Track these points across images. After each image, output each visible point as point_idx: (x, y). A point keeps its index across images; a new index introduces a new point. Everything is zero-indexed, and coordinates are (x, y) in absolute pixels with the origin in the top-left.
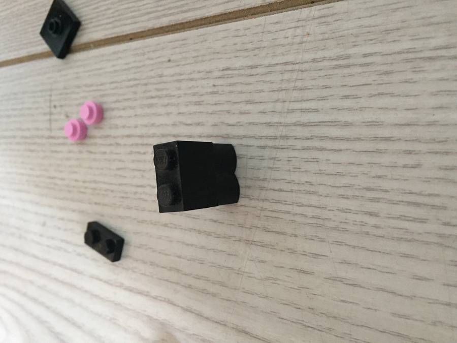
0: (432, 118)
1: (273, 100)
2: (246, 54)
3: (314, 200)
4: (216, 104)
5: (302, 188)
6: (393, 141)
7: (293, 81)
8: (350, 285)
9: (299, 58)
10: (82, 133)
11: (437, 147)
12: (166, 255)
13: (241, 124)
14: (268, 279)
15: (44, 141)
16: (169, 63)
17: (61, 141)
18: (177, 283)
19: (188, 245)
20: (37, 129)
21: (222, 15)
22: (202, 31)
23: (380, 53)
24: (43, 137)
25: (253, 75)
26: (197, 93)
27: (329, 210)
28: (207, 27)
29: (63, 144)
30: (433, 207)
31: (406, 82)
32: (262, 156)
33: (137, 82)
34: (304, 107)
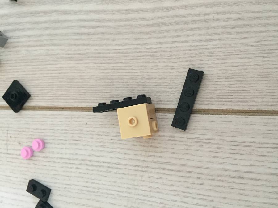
0: (207, 166)
1: (141, 150)
4: (112, 148)
5: (155, 190)
6: (193, 173)
7: (150, 143)
10: (31, 154)
11: (209, 177)
13: (125, 159)
15: (2, 155)
16: (86, 125)
23: (187, 137)
26: (102, 141)
27: (167, 200)
29: (16, 158)
33: (67, 131)
34: (155, 155)
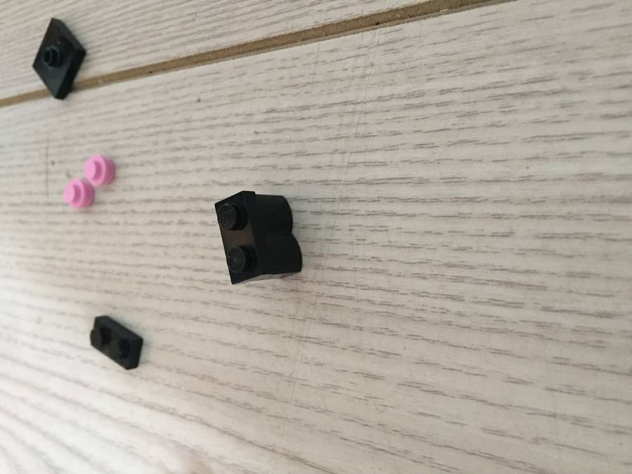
0: (526, 172)
1: (331, 151)
2: (296, 91)
3: (382, 281)
4: (258, 157)
5: (368, 266)
6: (479, 202)
7: (354, 126)
8: (429, 391)
9: (362, 95)
10: (87, 197)
11: (533, 210)
12: (197, 358)
13: (290, 182)
14: (326, 387)
15: (39, 209)
16: (198, 104)
17: (60, 209)
18: (211, 396)
19: (225, 344)
20: (30, 193)
21: (264, 40)
22: (239, 61)
23: (461, 88)
24: (37, 204)
25: (304, 119)
26: (233, 142)
27: (402, 294)
28: (247, 56)
29: (64, 213)
30: (530, 287)
31: (494, 125)
32: (317, 225)
33: (158, 129)
34: (368, 160)
